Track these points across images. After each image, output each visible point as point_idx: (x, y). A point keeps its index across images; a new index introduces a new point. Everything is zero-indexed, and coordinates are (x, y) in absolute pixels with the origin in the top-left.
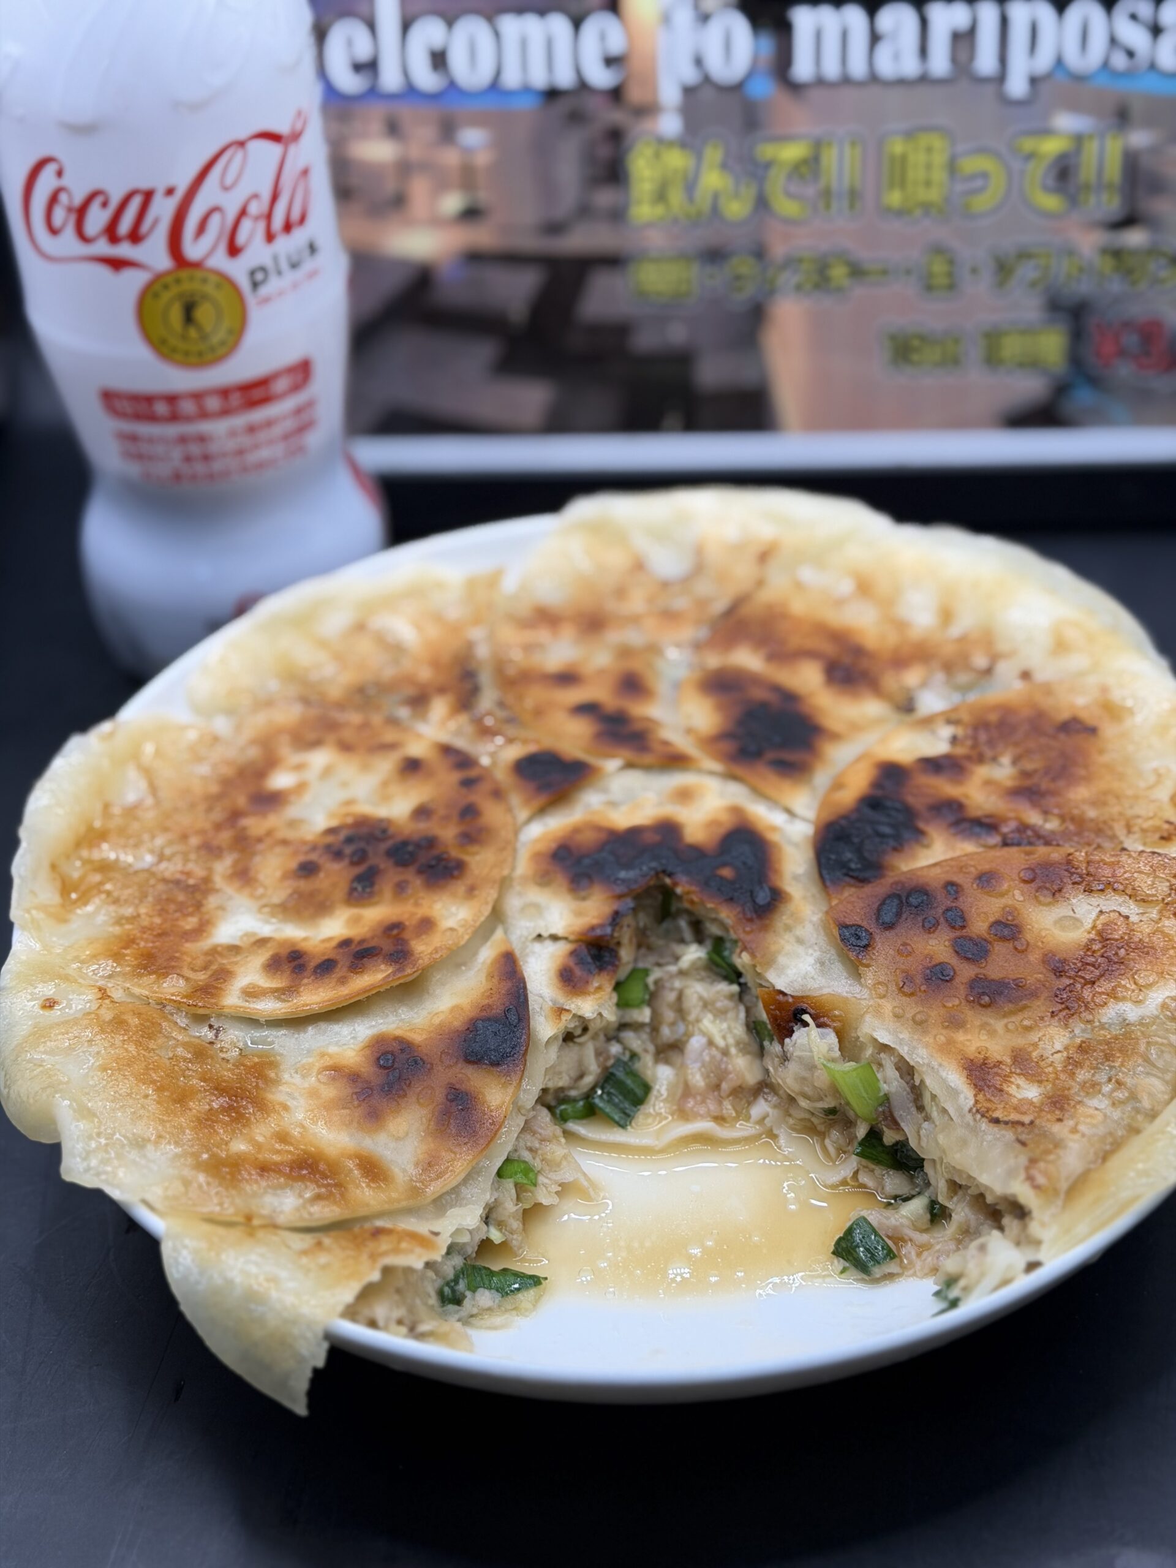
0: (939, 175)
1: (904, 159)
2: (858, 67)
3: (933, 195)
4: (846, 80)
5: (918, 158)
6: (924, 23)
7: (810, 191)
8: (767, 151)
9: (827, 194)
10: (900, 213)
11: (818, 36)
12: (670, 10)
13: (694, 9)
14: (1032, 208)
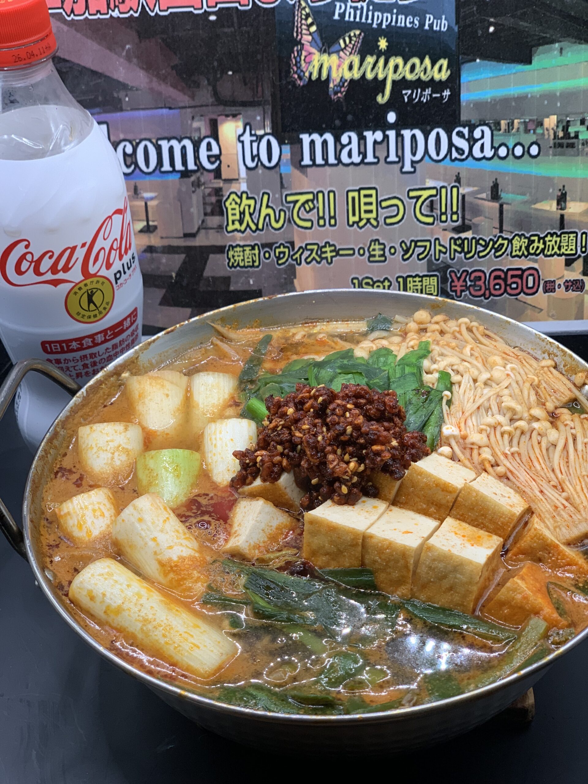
0: (373, 207)
7: (313, 215)
11: (312, 144)
12: (240, 136)
13: (251, 135)
14: (418, 220)
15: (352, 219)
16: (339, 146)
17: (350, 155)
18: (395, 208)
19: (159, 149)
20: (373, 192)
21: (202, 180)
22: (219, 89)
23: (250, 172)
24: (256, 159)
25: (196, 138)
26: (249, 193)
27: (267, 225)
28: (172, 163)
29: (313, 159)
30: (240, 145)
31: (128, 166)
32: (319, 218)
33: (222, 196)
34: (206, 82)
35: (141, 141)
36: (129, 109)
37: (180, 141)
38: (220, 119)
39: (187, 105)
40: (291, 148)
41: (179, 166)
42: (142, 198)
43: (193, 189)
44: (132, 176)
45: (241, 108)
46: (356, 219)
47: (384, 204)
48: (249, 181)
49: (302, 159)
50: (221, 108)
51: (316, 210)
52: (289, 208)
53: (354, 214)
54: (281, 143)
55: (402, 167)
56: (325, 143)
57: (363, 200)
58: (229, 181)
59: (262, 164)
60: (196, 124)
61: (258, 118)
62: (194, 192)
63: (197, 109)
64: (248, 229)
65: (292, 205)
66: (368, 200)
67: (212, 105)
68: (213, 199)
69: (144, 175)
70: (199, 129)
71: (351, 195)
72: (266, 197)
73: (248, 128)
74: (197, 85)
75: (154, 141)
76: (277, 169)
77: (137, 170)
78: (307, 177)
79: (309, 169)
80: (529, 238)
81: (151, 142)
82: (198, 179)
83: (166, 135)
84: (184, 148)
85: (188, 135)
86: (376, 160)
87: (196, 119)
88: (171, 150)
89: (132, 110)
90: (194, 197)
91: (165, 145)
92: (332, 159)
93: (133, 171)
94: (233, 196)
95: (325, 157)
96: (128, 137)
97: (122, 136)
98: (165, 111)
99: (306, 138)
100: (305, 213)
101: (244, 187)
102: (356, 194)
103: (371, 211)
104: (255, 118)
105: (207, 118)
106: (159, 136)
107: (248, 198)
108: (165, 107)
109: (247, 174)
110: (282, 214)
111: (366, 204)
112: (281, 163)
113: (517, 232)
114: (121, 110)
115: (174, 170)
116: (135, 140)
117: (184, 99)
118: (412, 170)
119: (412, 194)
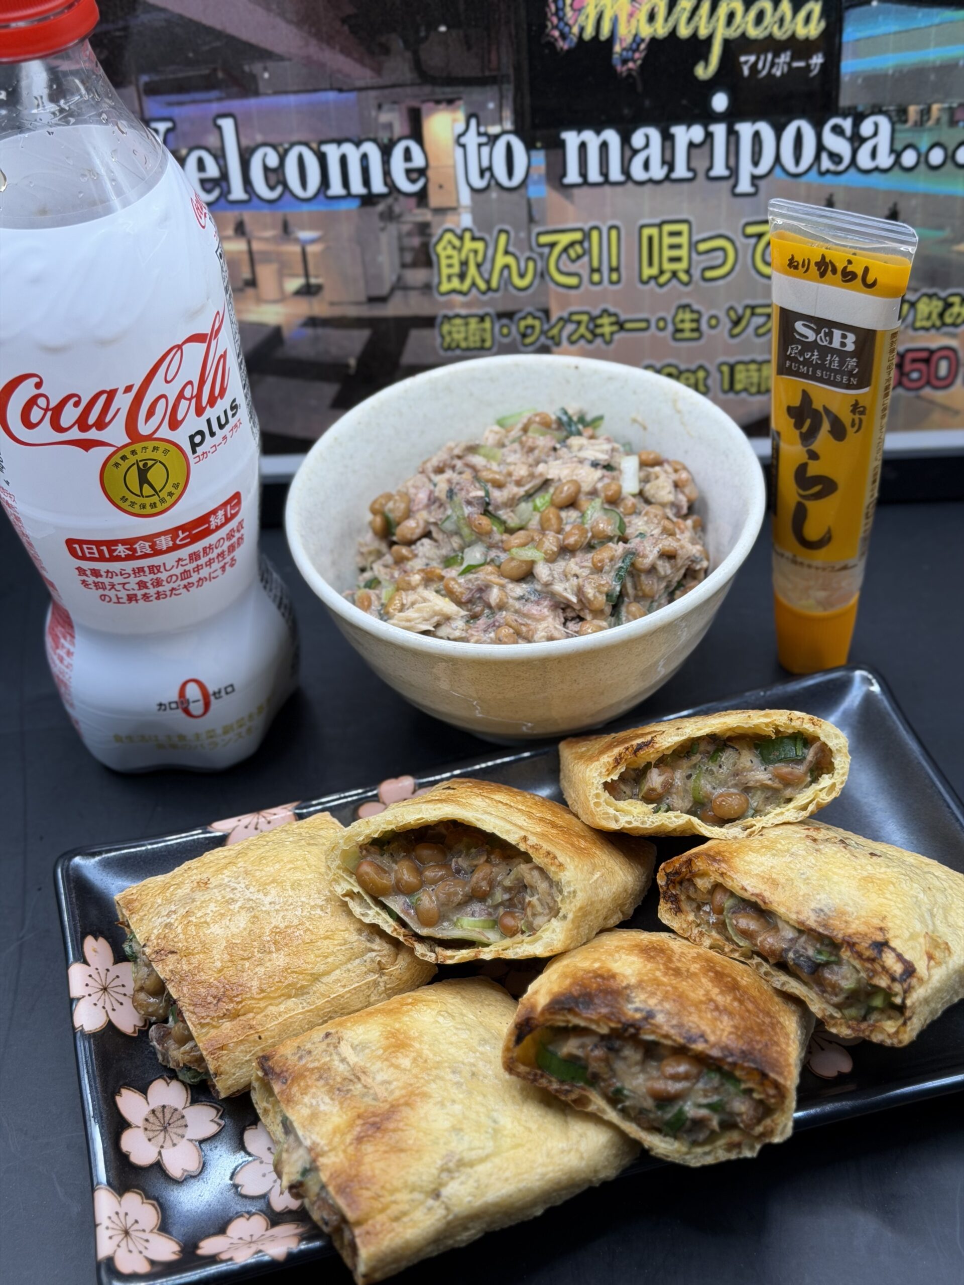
0: (683, 253)
2: (615, 172)
3: (680, 268)
4: (606, 182)
6: (668, 137)
11: (583, 147)
12: (461, 135)
13: (479, 134)
14: (759, 272)
15: (647, 272)
16: (629, 151)
17: (646, 166)
18: (720, 254)
19: (322, 159)
20: (684, 228)
21: (397, 209)
22: (423, 56)
23: (477, 196)
24: (487, 175)
25: (386, 141)
26: (475, 230)
27: (506, 285)
28: (346, 183)
29: (583, 173)
30: (459, 151)
31: (272, 188)
32: (593, 270)
33: (430, 236)
34: (401, 44)
35: (292, 145)
36: (270, 91)
37: (358, 144)
38: (425, 107)
39: (370, 85)
40: (547, 156)
41: (357, 187)
42: (297, 240)
43: (381, 225)
44: (280, 203)
45: (461, 89)
46: (654, 271)
47: (702, 247)
48: (475, 211)
49: (564, 174)
50: (427, 89)
51: (586, 259)
52: (541, 255)
53: (650, 264)
54: (530, 146)
55: (735, 185)
56: (604, 146)
57: (667, 241)
58: (441, 211)
59: (498, 184)
60: (385, 117)
61: (491, 106)
62: (383, 229)
63: (387, 92)
64: (474, 291)
65: (546, 250)
66: (675, 240)
67: (412, 84)
68: (416, 241)
69: (298, 203)
70: (389, 126)
71: (646, 232)
72: (503, 238)
73: (473, 122)
74: (386, 50)
75: (314, 145)
76: (522, 191)
77: (287, 195)
78: (572, 202)
79: (576, 191)
80: (945, 300)
81: (311, 149)
82: (390, 209)
83: (335, 135)
84: (364, 157)
85: (372, 136)
86: (689, 175)
87: (386, 107)
88: (343, 160)
89: (277, 93)
90: (384, 238)
91: (332, 152)
92: (615, 174)
93: (281, 196)
94: (449, 236)
95: (604, 170)
96: (272, 139)
97: (259, 138)
98: (332, 95)
99: (571, 139)
100: (569, 263)
101: (466, 220)
102: (654, 231)
103: (678, 259)
104: (483, 105)
105: (403, 107)
106: (323, 138)
107: (474, 239)
108: (332, 89)
109: (473, 199)
110: (531, 265)
111: (672, 247)
112: (529, 181)
113: (925, 290)
114: (256, 93)
115: (349, 195)
116: (281, 144)
117: (362, 74)
118: (751, 190)
119: (751, 230)
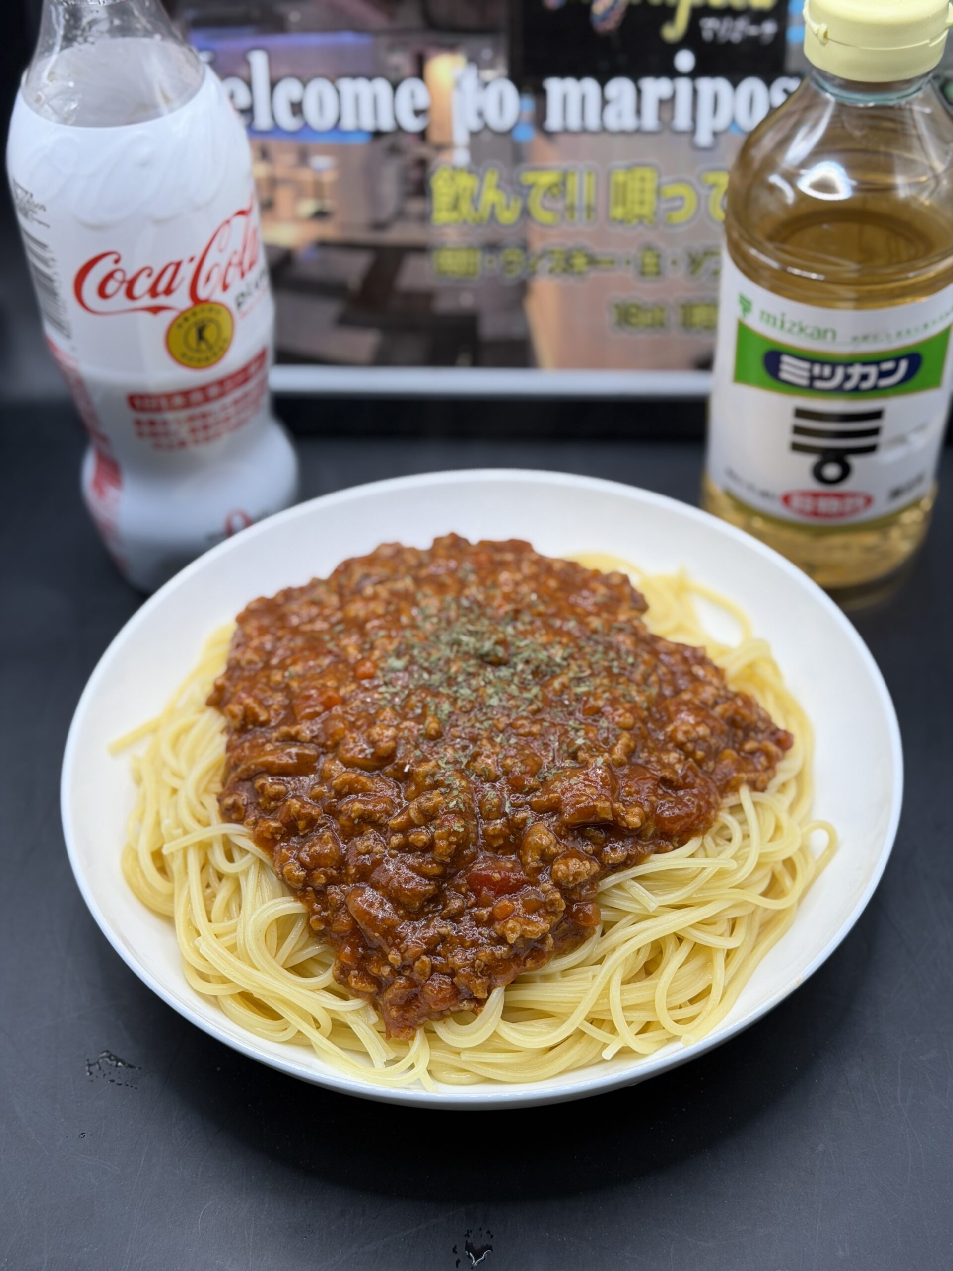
0: (650, 197)
1: (625, 185)
2: (593, 122)
3: (646, 210)
4: (584, 131)
5: (634, 185)
6: (639, 92)
7: (560, 205)
8: (529, 177)
9: (571, 208)
10: (622, 222)
11: (565, 99)
12: (459, 81)
14: (715, 219)
15: (618, 212)
16: (604, 102)
17: (620, 115)
19: (339, 93)
21: (401, 146)
22: (431, 5)
23: (474, 138)
25: (395, 77)
28: (358, 118)
33: (427, 169)
36: (297, 30)
37: (370, 80)
38: (429, 52)
39: (383, 29)
40: (532, 102)
41: (368, 122)
42: (312, 168)
43: (386, 158)
45: (461, 37)
48: (471, 149)
49: (546, 121)
50: (432, 35)
54: (521, 91)
55: (694, 139)
56: (584, 98)
58: (438, 147)
60: (394, 59)
61: (487, 53)
62: (387, 163)
63: (398, 36)
67: (420, 31)
68: (415, 174)
69: (314, 136)
78: (554, 148)
79: (557, 138)
82: (394, 145)
83: (350, 70)
84: (375, 95)
85: (383, 72)
87: (396, 50)
88: (357, 97)
90: (387, 170)
91: (349, 90)
95: (583, 119)
97: (285, 70)
98: (348, 39)
99: (555, 87)
101: (461, 157)
105: (410, 51)
106: (340, 72)
108: (350, 30)
109: (469, 140)
112: (518, 127)
114: (285, 31)
115: (360, 130)
118: (710, 143)
